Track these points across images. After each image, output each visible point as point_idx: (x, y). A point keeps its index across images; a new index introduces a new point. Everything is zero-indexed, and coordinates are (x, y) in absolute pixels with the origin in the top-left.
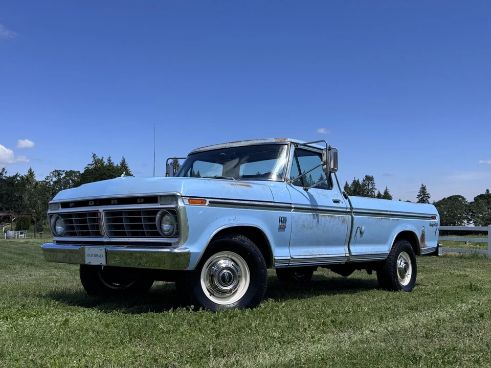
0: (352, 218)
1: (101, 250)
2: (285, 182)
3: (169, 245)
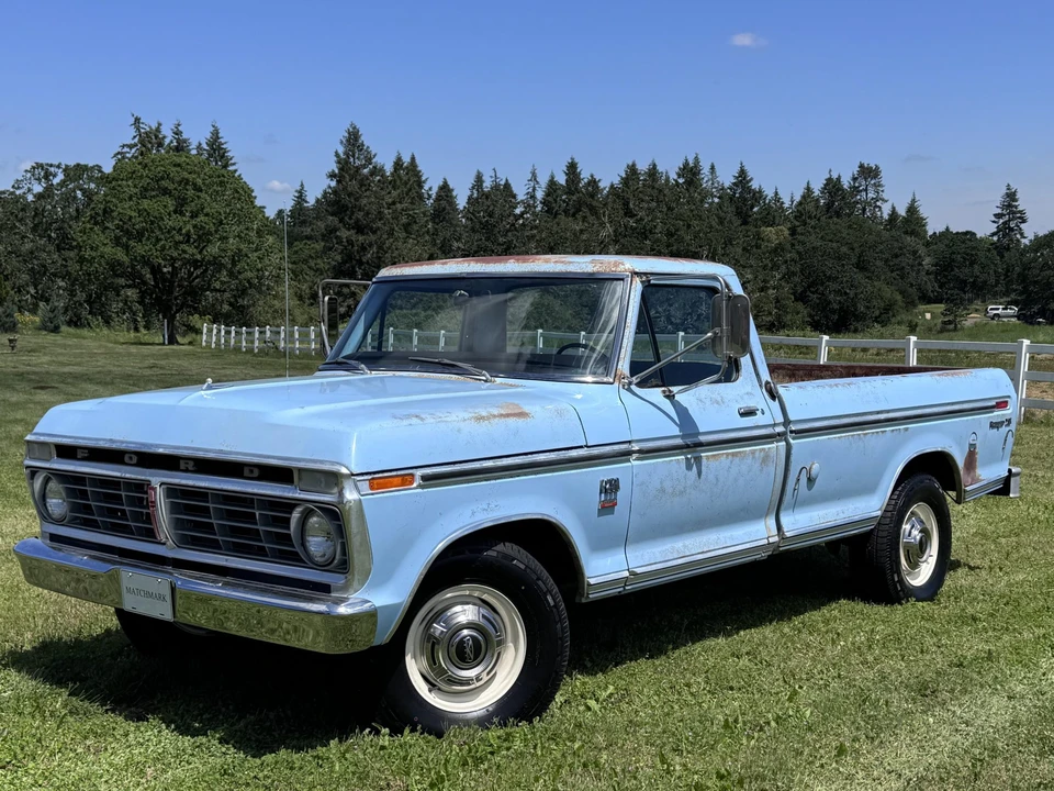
0: (789, 448)
2: (616, 384)
3: (326, 588)
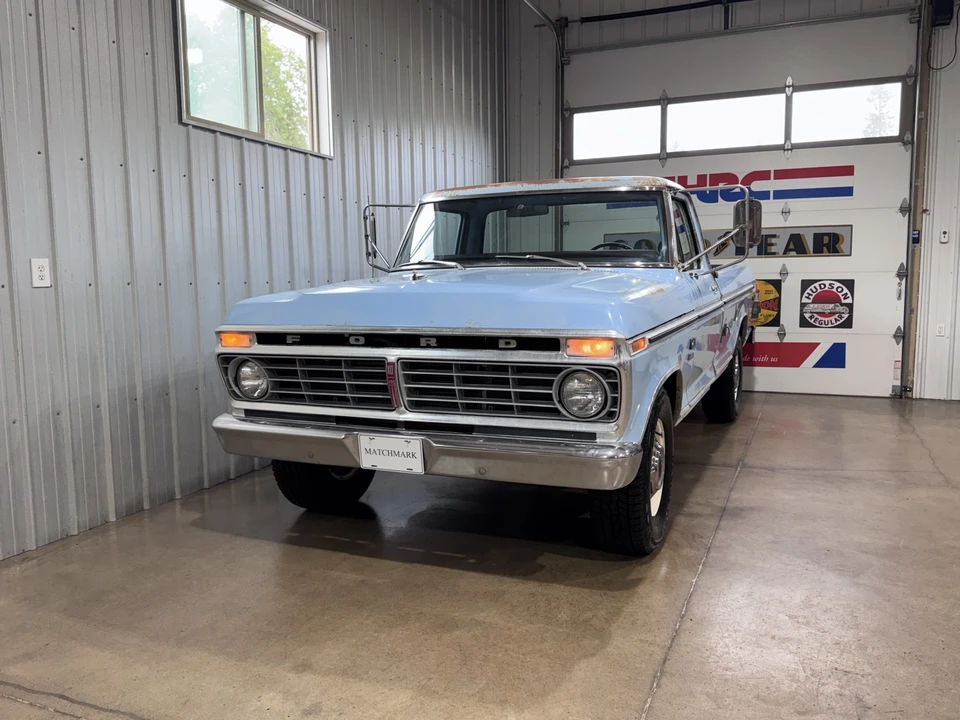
1: (414, 443)
3: (592, 436)
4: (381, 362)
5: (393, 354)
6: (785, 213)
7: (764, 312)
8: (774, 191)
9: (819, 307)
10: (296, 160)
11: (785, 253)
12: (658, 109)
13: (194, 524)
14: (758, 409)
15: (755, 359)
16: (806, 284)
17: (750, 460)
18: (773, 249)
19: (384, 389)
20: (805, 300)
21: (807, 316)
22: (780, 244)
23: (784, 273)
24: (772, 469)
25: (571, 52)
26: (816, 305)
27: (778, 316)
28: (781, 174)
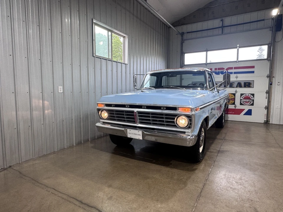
2: (208, 90)
4: (133, 112)
5: (136, 110)
6: (237, 77)
7: (231, 101)
8: (234, 72)
9: (245, 100)
10: (119, 65)
11: (236, 87)
12: (205, 53)
13: (92, 147)
14: (229, 125)
15: (228, 113)
16: (242, 95)
17: (227, 138)
18: (233, 86)
19: (133, 118)
20: (241, 98)
21: (242, 102)
22: (235, 85)
23: (236, 92)
24: (232, 141)
25: (185, 40)
26: (244, 100)
27: (235, 102)
28: (235, 68)
